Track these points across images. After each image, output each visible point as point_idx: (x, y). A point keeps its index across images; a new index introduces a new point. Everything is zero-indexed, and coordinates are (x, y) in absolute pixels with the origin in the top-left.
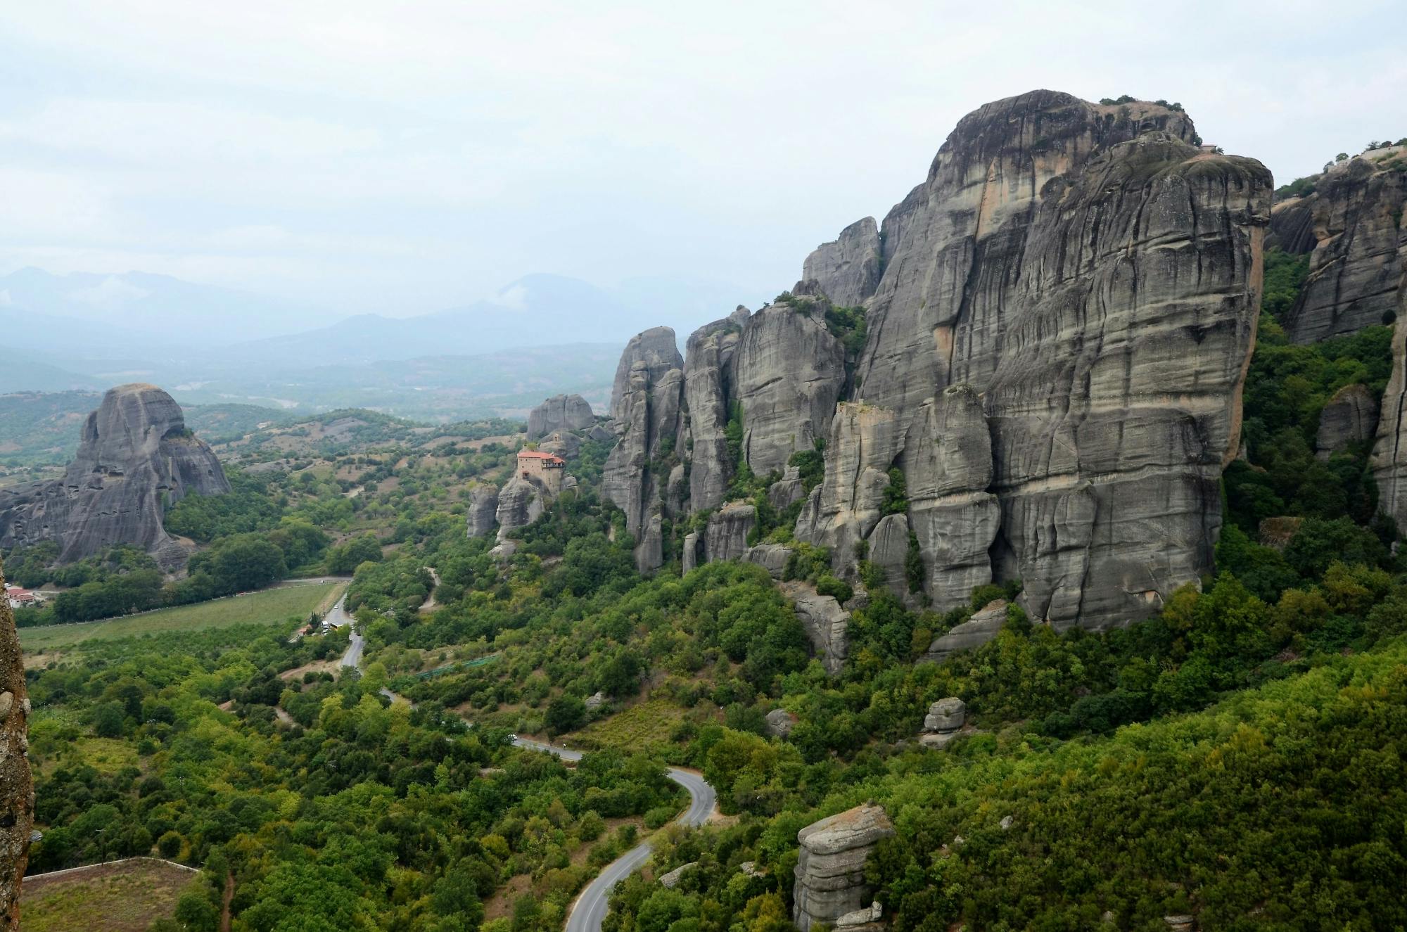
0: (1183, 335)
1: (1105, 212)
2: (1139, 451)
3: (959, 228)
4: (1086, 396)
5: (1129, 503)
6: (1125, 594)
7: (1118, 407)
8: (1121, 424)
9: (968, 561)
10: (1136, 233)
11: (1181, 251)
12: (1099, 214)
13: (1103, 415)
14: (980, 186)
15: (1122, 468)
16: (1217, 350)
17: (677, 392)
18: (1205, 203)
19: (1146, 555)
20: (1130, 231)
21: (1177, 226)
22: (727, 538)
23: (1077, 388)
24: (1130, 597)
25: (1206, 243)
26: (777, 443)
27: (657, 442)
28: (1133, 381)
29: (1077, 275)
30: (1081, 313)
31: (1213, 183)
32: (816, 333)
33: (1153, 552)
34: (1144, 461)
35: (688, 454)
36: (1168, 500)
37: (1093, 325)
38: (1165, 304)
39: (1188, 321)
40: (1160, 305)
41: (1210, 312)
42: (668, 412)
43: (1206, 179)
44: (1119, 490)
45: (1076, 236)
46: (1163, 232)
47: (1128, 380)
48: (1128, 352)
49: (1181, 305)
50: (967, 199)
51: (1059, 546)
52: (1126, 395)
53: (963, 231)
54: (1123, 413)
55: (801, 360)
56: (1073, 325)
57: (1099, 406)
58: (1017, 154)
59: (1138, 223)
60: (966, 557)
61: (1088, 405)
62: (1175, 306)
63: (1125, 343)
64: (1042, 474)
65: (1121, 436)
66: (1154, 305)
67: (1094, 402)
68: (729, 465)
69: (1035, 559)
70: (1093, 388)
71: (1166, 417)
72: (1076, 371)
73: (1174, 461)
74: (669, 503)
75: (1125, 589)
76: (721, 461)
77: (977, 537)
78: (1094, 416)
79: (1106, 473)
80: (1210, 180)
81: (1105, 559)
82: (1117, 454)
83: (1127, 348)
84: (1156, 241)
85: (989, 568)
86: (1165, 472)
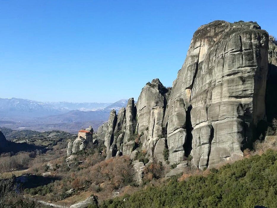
0: (238, 79)
1: (219, 46)
2: (225, 114)
3: (193, 60)
4: (211, 99)
5: (221, 130)
6: (221, 158)
7: (219, 101)
8: (220, 106)
9: (177, 149)
10: (225, 50)
11: (237, 54)
12: (217, 47)
13: (215, 104)
14: (199, 48)
15: (220, 119)
16: (249, 83)
17: (124, 113)
18: (245, 41)
19: (226, 145)
20: (223, 50)
21: (236, 47)
22: (126, 151)
23: (209, 97)
24: (222, 159)
25: (245, 52)
26: (144, 125)
27: (116, 127)
28: (223, 93)
29: (212, 65)
30: (211, 75)
31: (247, 35)
32: (156, 93)
33: (228, 144)
34: (225, 117)
35: (125, 130)
36: (232, 128)
37: (214, 78)
38: (232, 70)
39: (240, 75)
40: (231, 70)
41: (246, 72)
42: (120, 119)
43: (245, 34)
44: (218, 126)
45: (212, 54)
46: (232, 49)
47: (221, 93)
48: (222, 85)
49: (237, 70)
50: (196, 52)
51: (202, 143)
52: (221, 97)
53: (194, 61)
54: (220, 103)
55: (151, 101)
56: (209, 79)
57: (214, 101)
58: (209, 38)
59: (225, 47)
60: (177, 148)
61: (212, 102)
62: (235, 71)
63: (221, 82)
64: (199, 122)
65: (220, 110)
66: (229, 70)
67: (213, 101)
68: (132, 132)
69: (196, 148)
70: (213, 96)
71: (232, 104)
72: (209, 92)
73: (234, 116)
74: (117, 144)
75: (221, 156)
76: (130, 131)
77: (180, 142)
78: (213, 104)
79: (215, 121)
80: (246, 34)
81: (215, 147)
82: (218, 115)
83: (221, 83)
84: (230, 52)
85: (184, 151)
86: (232, 119)
